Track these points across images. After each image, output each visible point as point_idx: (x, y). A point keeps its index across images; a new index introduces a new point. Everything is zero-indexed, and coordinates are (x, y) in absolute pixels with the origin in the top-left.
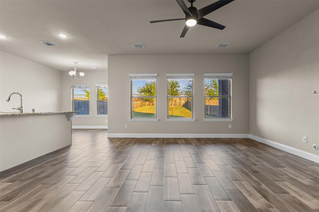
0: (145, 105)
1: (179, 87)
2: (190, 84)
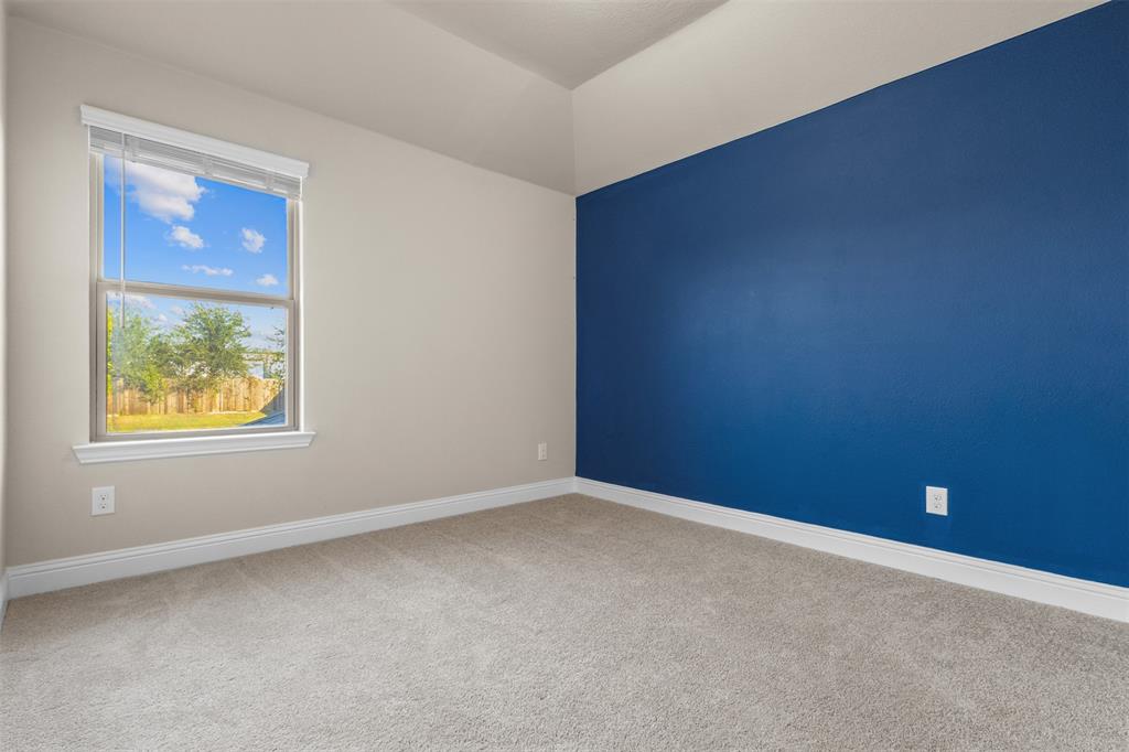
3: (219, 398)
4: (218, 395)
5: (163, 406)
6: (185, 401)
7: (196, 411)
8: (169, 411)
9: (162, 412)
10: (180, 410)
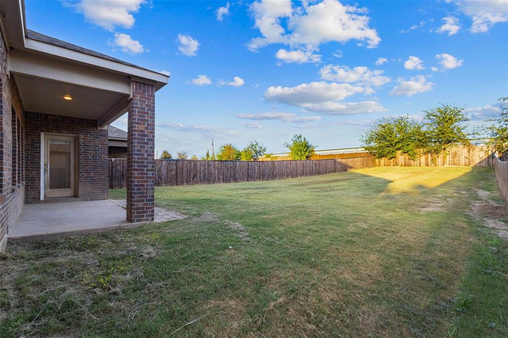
0: (380, 166)
3: (449, 158)
4: (448, 156)
5: (418, 163)
6: (430, 160)
7: (435, 165)
8: (422, 165)
9: (418, 166)
10: (427, 165)
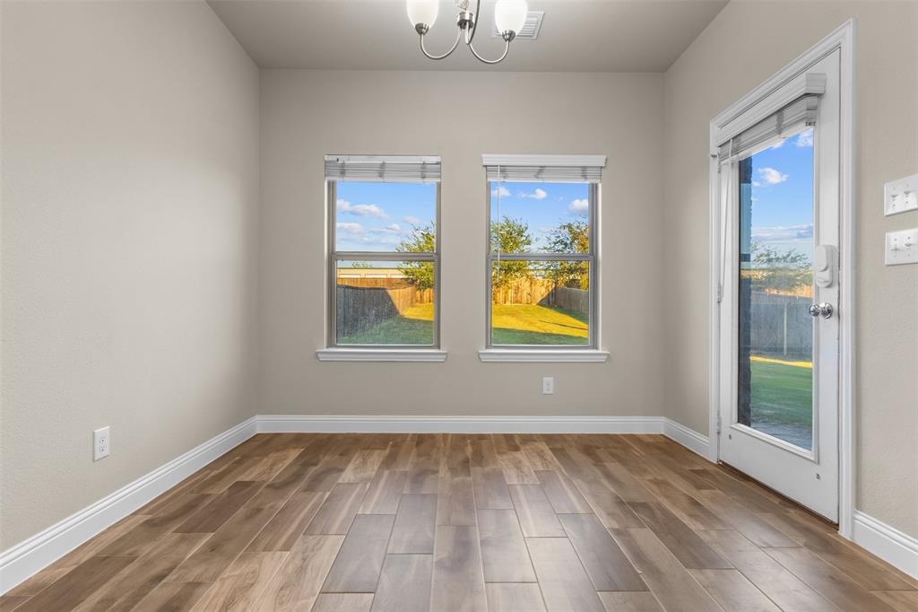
0: (422, 301)
1: (529, 243)
2: (562, 238)
